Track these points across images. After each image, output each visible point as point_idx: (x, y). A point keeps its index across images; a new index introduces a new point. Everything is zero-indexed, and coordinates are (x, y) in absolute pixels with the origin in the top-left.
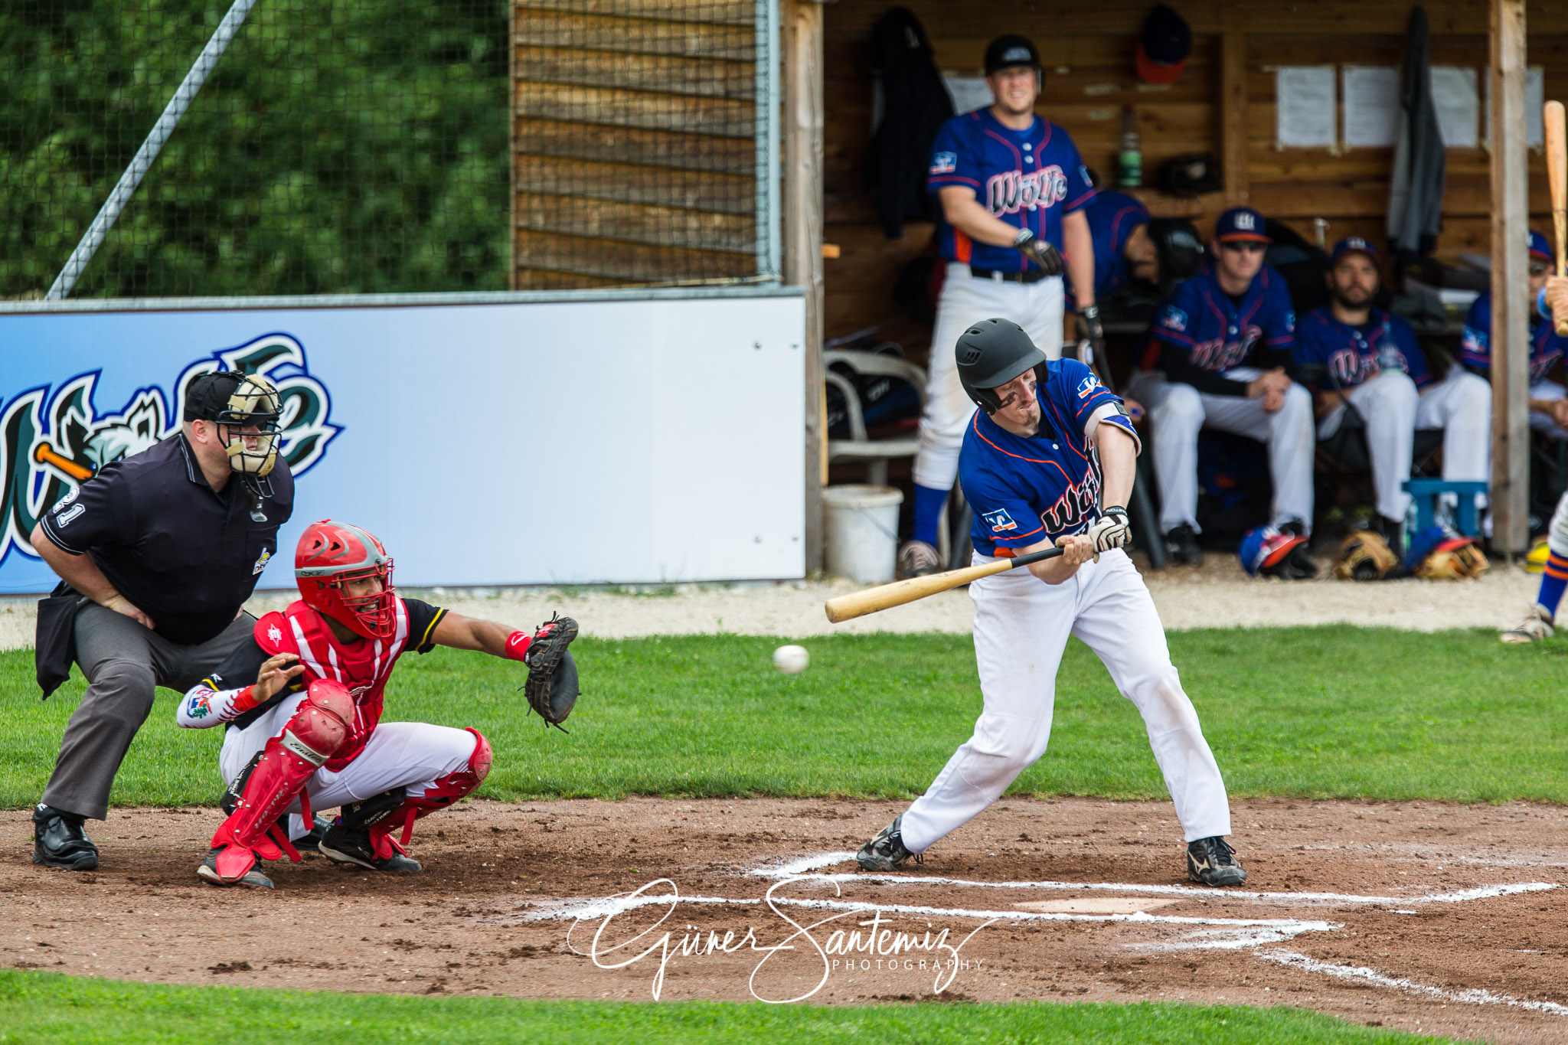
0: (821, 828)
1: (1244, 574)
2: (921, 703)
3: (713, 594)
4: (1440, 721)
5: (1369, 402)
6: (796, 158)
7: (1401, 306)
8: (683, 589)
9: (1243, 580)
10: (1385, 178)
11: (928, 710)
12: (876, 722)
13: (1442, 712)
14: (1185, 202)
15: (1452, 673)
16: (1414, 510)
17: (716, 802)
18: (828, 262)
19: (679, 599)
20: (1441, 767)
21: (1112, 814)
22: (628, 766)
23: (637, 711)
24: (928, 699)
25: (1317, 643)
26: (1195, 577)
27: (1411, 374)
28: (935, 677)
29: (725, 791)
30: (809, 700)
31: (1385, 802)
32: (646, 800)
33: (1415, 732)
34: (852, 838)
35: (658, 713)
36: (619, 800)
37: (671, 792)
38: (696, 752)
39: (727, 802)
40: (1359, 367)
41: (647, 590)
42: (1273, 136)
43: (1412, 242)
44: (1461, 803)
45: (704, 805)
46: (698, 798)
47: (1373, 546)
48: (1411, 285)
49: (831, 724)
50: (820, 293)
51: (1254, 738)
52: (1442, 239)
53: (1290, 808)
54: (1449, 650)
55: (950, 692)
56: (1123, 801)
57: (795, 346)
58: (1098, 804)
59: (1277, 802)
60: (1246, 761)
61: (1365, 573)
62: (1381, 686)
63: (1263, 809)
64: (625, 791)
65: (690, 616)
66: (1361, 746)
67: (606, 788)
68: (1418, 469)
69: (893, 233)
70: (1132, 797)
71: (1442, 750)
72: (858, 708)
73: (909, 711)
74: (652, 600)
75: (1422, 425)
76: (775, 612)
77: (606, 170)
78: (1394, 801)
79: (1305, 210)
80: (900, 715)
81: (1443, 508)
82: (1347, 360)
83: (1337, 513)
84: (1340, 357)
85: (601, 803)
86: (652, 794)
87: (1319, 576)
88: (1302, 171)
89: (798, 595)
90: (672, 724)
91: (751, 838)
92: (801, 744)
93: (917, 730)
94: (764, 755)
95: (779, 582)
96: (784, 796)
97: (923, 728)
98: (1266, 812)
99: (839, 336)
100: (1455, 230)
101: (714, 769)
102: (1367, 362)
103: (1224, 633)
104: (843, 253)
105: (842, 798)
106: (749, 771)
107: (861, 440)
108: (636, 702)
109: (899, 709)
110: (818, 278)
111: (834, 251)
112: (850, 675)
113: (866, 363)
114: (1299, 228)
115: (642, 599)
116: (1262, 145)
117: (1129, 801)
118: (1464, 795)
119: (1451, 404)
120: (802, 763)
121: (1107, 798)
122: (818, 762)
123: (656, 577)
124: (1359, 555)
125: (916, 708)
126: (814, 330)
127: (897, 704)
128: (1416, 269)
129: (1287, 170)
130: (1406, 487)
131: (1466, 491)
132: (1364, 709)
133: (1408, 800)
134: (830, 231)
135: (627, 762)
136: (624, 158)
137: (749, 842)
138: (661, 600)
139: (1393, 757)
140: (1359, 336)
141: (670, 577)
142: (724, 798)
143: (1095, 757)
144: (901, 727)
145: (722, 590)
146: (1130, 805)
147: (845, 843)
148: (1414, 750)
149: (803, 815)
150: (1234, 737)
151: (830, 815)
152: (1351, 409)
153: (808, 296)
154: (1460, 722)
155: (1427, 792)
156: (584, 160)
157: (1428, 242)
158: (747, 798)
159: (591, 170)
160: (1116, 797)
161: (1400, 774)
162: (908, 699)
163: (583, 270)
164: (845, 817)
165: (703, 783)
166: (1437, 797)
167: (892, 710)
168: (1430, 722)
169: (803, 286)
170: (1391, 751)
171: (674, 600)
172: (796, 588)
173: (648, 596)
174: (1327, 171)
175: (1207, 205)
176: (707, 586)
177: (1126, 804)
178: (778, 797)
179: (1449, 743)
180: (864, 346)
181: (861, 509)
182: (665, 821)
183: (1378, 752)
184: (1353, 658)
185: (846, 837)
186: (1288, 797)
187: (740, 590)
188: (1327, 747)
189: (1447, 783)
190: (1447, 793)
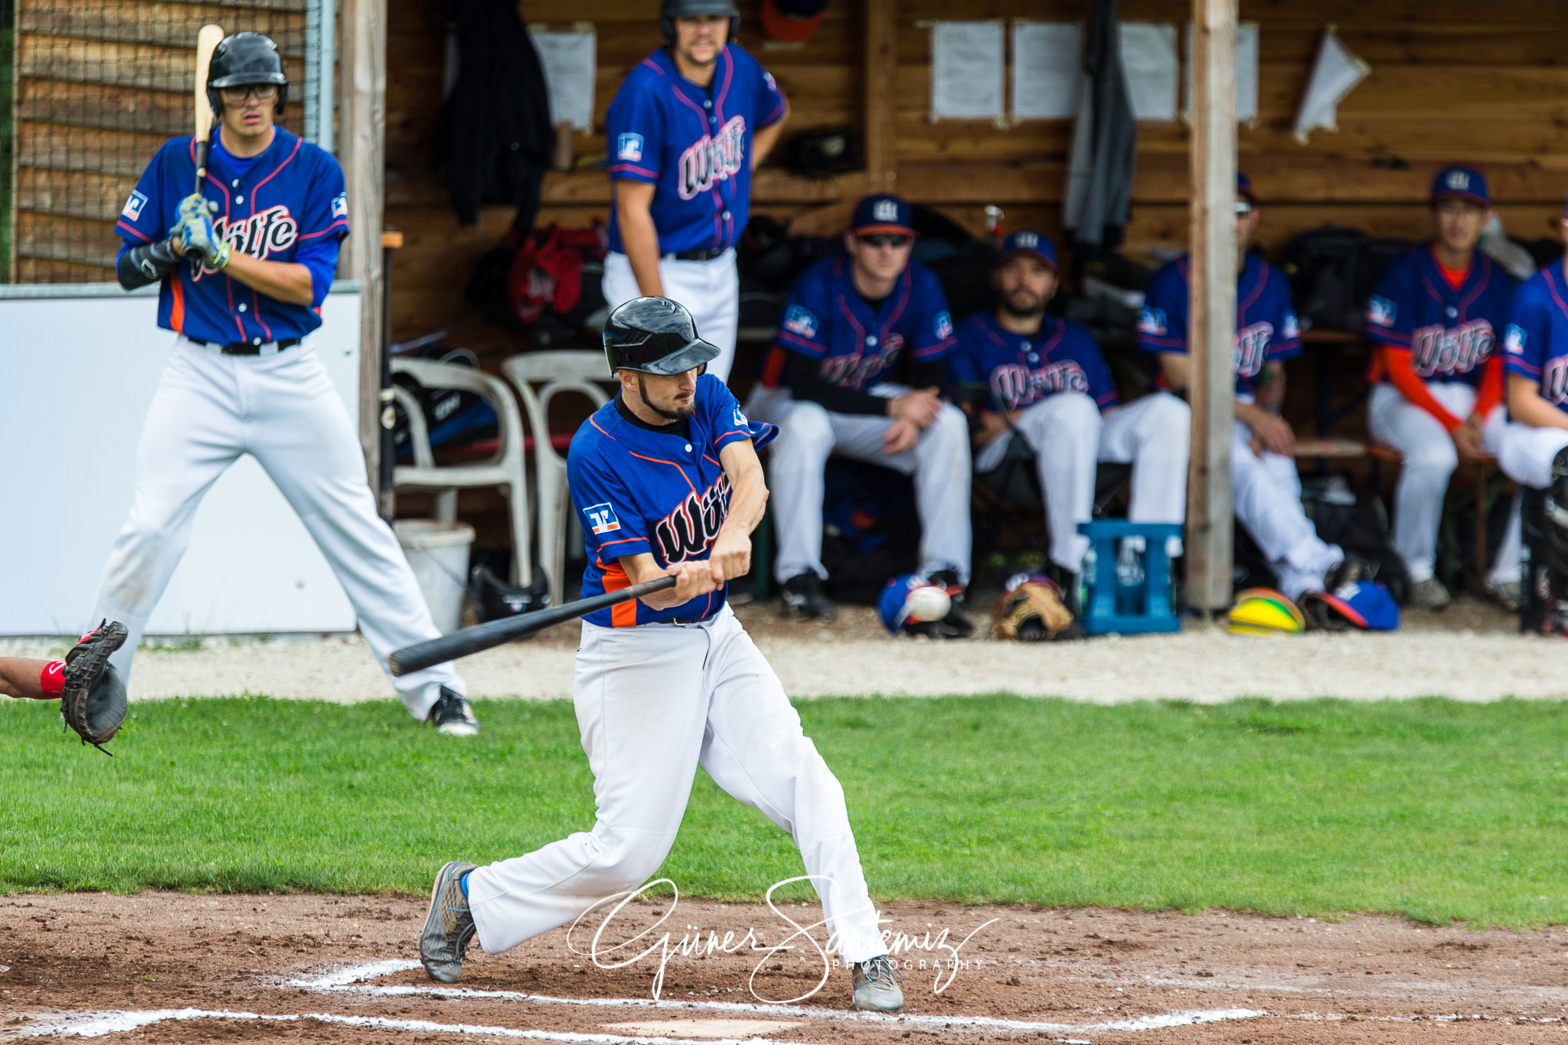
0: (370, 931)
1: (883, 631)
2: (494, 782)
3: (247, 648)
4: (1121, 811)
5: (1041, 430)
6: (352, 128)
7: (1078, 310)
8: (210, 642)
9: (881, 637)
10: (1062, 156)
11: (502, 791)
12: (439, 805)
13: (1123, 801)
14: (819, 183)
15: (1137, 754)
16: (1092, 557)
17: (247, 898)
18: (387, 252)
19: (205, 654)
20: (1121, 868)
21: (722, 919)
22: (143, 854)
23: (155, 788)
24: (502, 777)
25: (971, 715)
26: (825, 635)
27: (1093, 393)
28: (511, 752)
29: (256, 885)
30: (360, 777)
31: (1053, 908)
32: (165, 895)
33: (1090, 825)
34: (409, 943)
35: (179, 791)
36: (132, 893)
37: (194, 885)
38: (225, 838)
39: (260, 898)
40: (1027, 385)
41: (167, 643)
42: (927, 105)
43: (1093, 234)
44: (1146, 911)
45: (234, 902)
46: (226, 892)
47: (1043, 601)
48: (1093, 287)
49: (386, 807)
50: (379, 289)
51: (894, 830)
52: (1130, 230)
53: (937, 914)
54: (1132, 726)
55: (529, 770)
56: (736, 903)
57: (348, 353)
58: (705, 906)
59: (922, 907)
60: (884, 857)
61: (1031, 632)
62: (1050, 770)
63: (905, 915)
64: (139, 884)
65: (219, 675)
66: (1024, 840)
67: (117, 880)
68: (1100, 511)
69: (467, 218)
70: (746, 898)
71: (1124, 847)
72: (419, 787)
73: (479, 792)
74: (173, 655)
75: (1105, 457)
76: (320, 671)
77: (127, 141)
78: (1064, 908)
79: (965, 194)
80: (468, 796)
81: (1127, 555)
82: (1013, 377)
83: (998, 560)
84: (1005, 372)
85: (110, 897)
86: (171, 887)
87: (975, 635)
88: (961, 148)
89: (346, 650)
90: (196, 804)
91: (288, 942)
92: (350, 830)
93: (490, 814)
94: (305, 842)
95: (326, 635)
96: (328, 891)
97: (496, 813)
98: (909, 918)
99: (401, 342)
100: (1145, 219)
101: (246, 859)
102: (1040, 377)
103: (859, 703)
104: (407, 242)
105: (398, 895)
106: (287, 861)
107: (425, 466)
108: (153, 777)
109: (467, 790)
110: (377, 271)
111: (396, 240)
112: (409, 747)
113: (433, 374)
114: (957, 216)
115: (162, 653)
116: (914, 115)
117: (743, 903)
118: (1150, 902)
119: (1143, 430)
120: (350, 852)
121: (716, 900)
122: (370, 852)
123: (179, 628)
124: (1024, 611)
125: (487, 788)
126: (371, 335)
127: (465, 782)
128: (1098, 266)
129: (943, 146)
130: (1082, 529)
131: (1155, 535)
132: (1027, 796)
133: (1079, 906)
134: (391, 215)
135: (142, 848)
136: (148, 126)
137: (286, 946)
138: (185, 656)
139: (1064, 855)
140: (1027, 347)
141: (195, 628)
142: (257, 893)
143: (702, 850)
144: (469, 811)
145: (257, 644)
146: (745, 908)
147: (400, 949)
148: (1089, 845)
149: (351, 915)
150: (872, 828)
151: (383, 915)
152: (1018, 435)
153: (366, 293)
154: (1145, 813)
155: (1104, 897)
156: (100, 129)
157: (1113, 234)
158: (284, 893)
159: (108, 140)
160: (728, 898)
161: (1072, 875)
162: (478, 777)
163: (97, 260)
164: (401, 918)
165: (231, 875)
166: (1117, 904)
167: (458, 790)
168: (1109, 813)
169: (358, 281)
170: (1061, 847)
171: (199, 655)
172: (345, 642)
173: (169, 650)
174: (992, 147)
175: (847, 186)
176: (239, 639)
177: (739, 907)
178: (321, 893)
179: (1132, 838)
180: (432, 353)
181: (424, 549)
182: (187, 920)
183: (1045, 848)
184: (1016, 734)
185: (402, 942)
186: (936, 900)
187: (278, 644)
188: (982, 841)
189: (1129, 887)
190: (1128, 899)
